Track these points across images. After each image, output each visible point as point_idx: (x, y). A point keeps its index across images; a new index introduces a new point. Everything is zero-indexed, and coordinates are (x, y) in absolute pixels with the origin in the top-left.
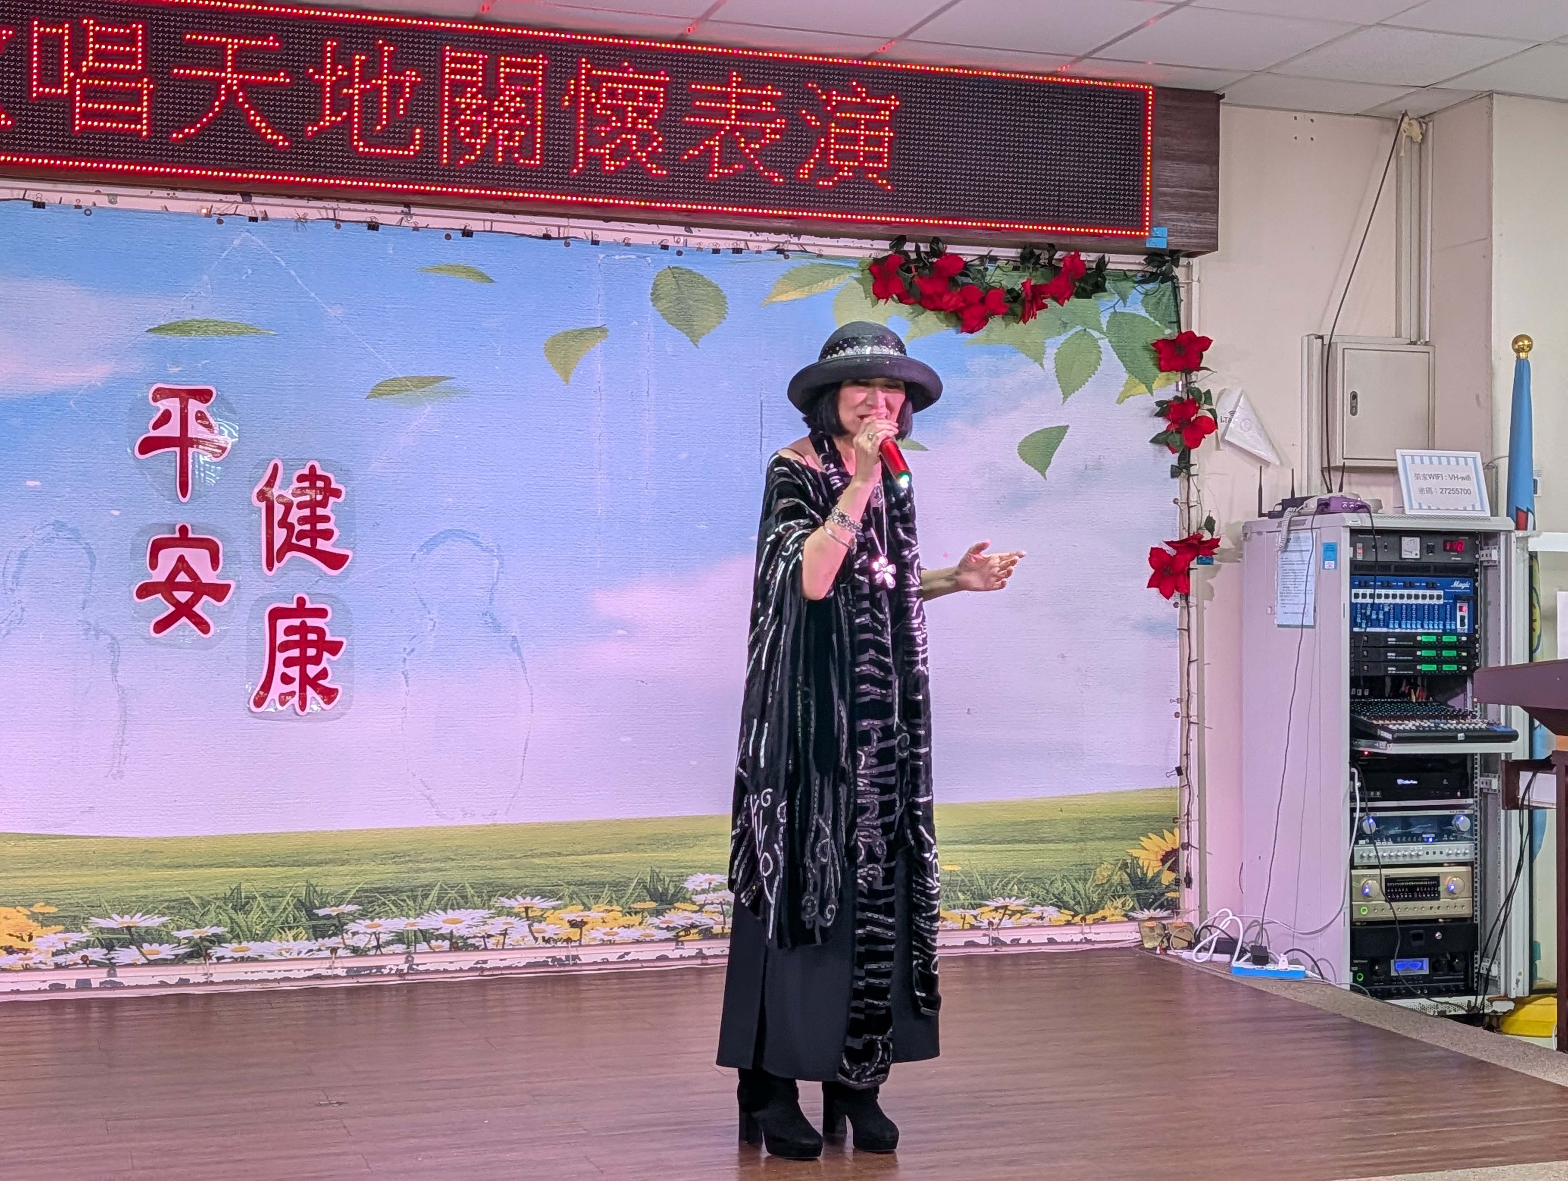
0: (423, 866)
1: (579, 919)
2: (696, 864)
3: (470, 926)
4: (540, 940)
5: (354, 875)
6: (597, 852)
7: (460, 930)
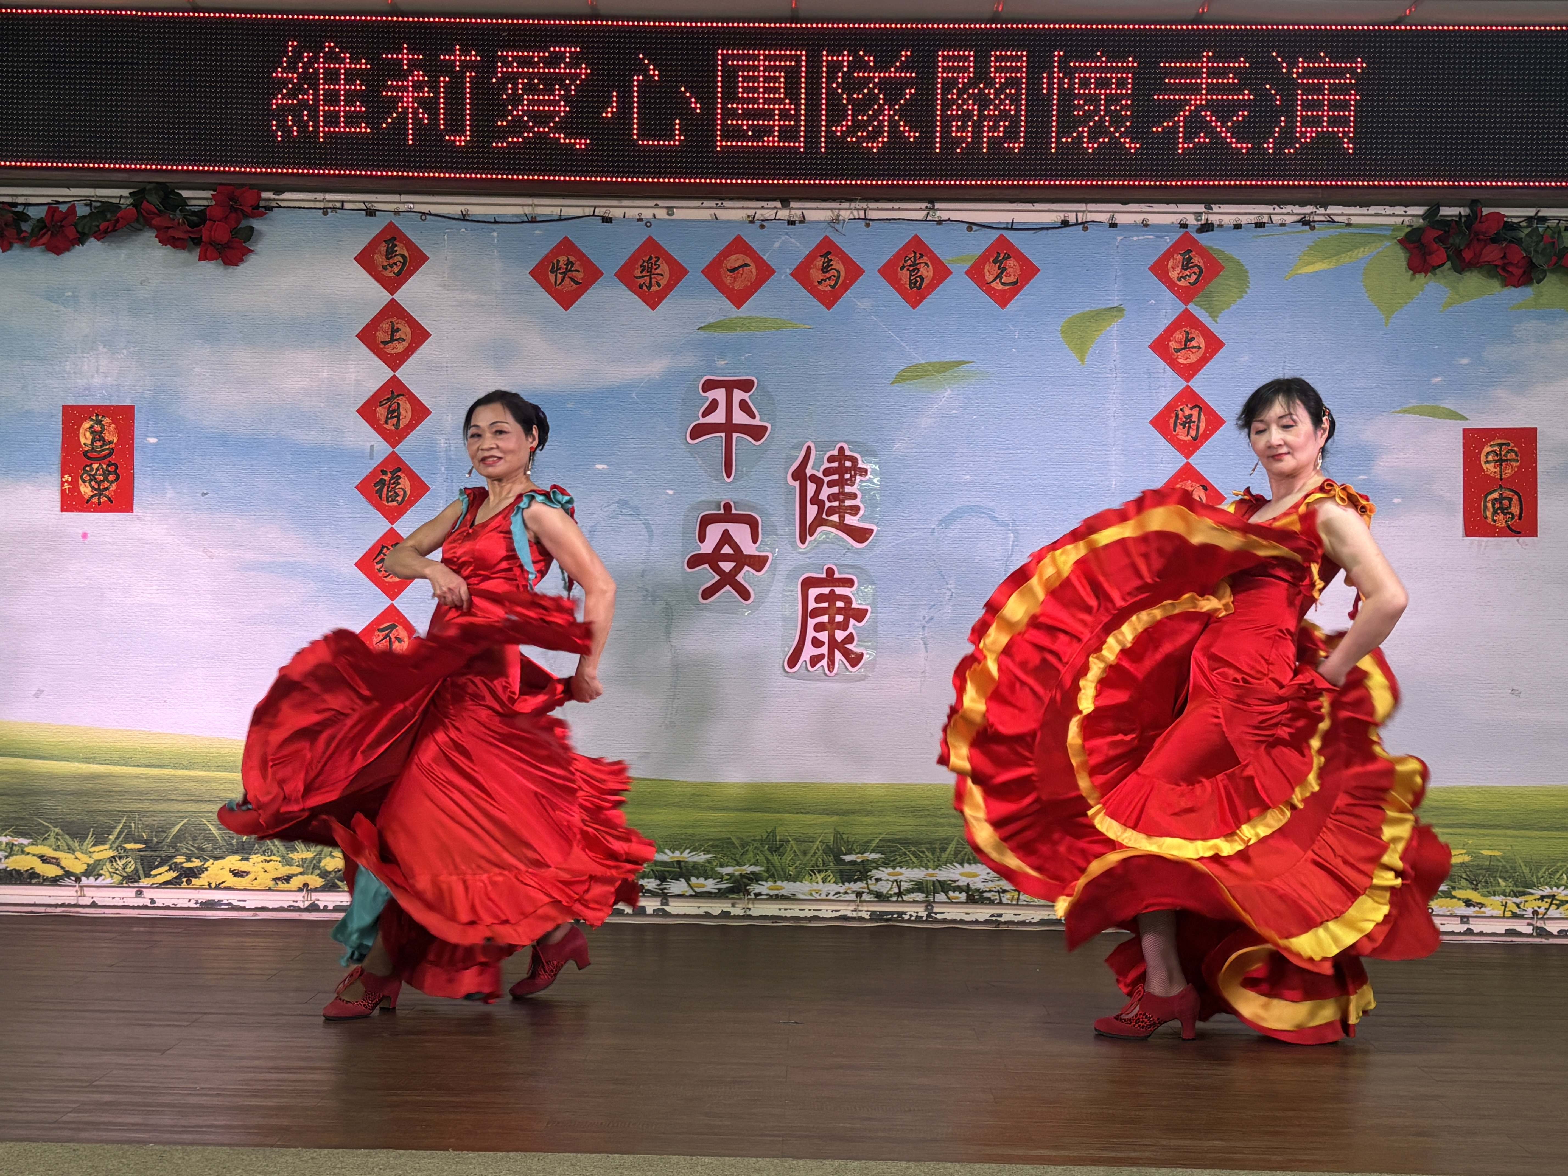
0: (942, 820)
3: (985, 881)
5: (876, 825)
7: (977, 884)
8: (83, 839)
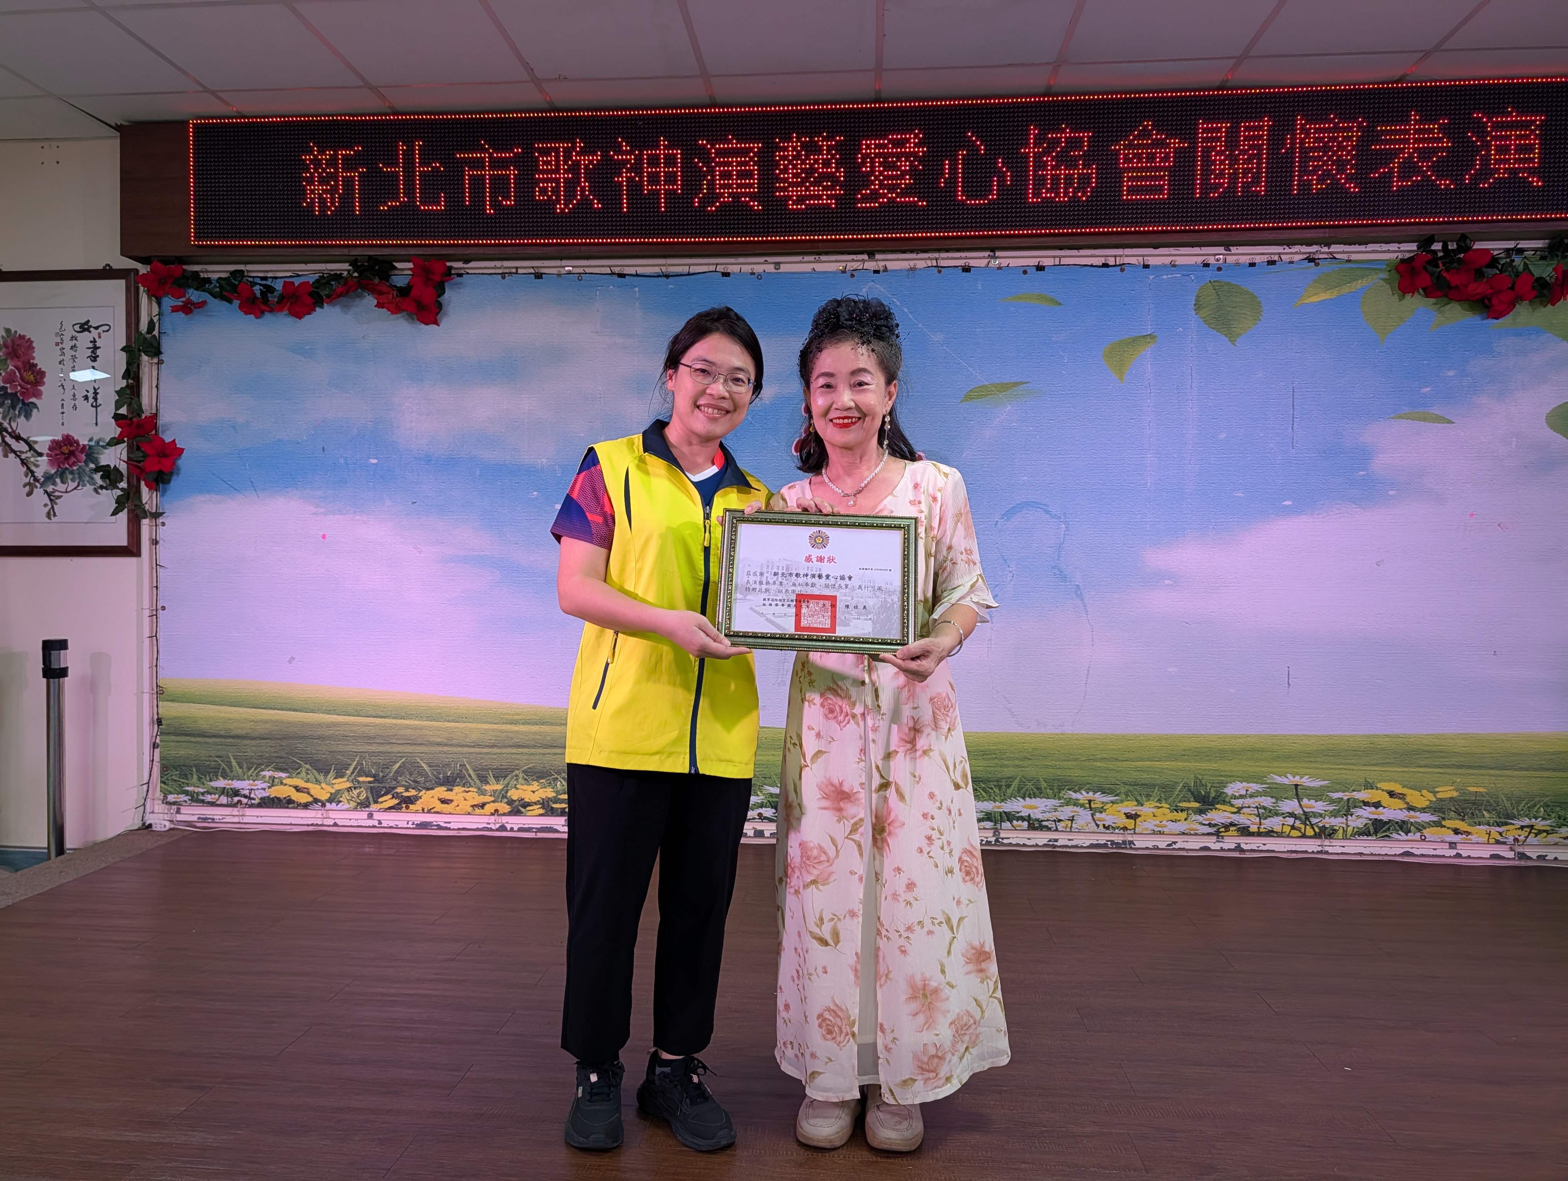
0: (1006, 762)
1: (1133, 813)
2: (1235, 774)
3: (1044, 812)
4: (1101, 827)
6: (1148, 760)
7: (1036, 814)
8: (327, 773)
